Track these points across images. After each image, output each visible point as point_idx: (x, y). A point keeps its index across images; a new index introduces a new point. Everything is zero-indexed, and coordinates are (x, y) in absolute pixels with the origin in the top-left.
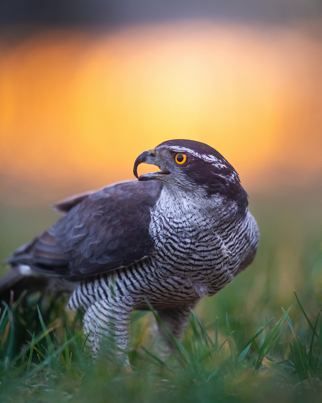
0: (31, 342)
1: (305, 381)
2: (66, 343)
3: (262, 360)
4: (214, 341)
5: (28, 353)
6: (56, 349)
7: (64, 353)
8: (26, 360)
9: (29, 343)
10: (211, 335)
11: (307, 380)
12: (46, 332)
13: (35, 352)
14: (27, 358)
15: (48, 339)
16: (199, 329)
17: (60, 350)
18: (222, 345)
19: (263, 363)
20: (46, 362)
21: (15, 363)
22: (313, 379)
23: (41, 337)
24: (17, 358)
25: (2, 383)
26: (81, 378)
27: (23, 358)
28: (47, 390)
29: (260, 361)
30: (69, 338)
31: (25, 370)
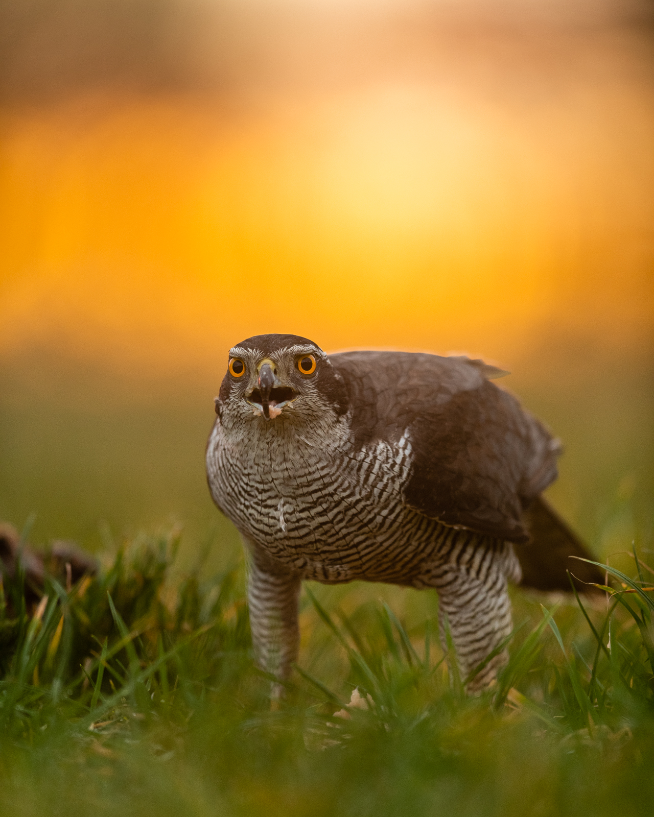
0: (100, 654)
1: (583, 732)
2: (162, 658)
3: (507, 693)
4: (422, 657)
5: (95, 674)
6: (143, 668)
7: (157, 675)
8: (91, 687)
9: (97, 655)
10: (418, 647)
11: (586, 730)
12: (127, 639)
13: (106, 673)
14: (93, 683)
15: (131, 651)
16: (396, 636)
17: (150, 671)
18: (438, 664)
19: (510, 697)
20: (125, 691)
21: (70, 691)
22: (597, 727)
23: (118, 646)
24: (76, 682)
25: (48, 726)
26: (187, 720)
27: (86, 682)
28: (127, 741)
29: (503, 694)
30: (166, 649)
31: (89, 704)
